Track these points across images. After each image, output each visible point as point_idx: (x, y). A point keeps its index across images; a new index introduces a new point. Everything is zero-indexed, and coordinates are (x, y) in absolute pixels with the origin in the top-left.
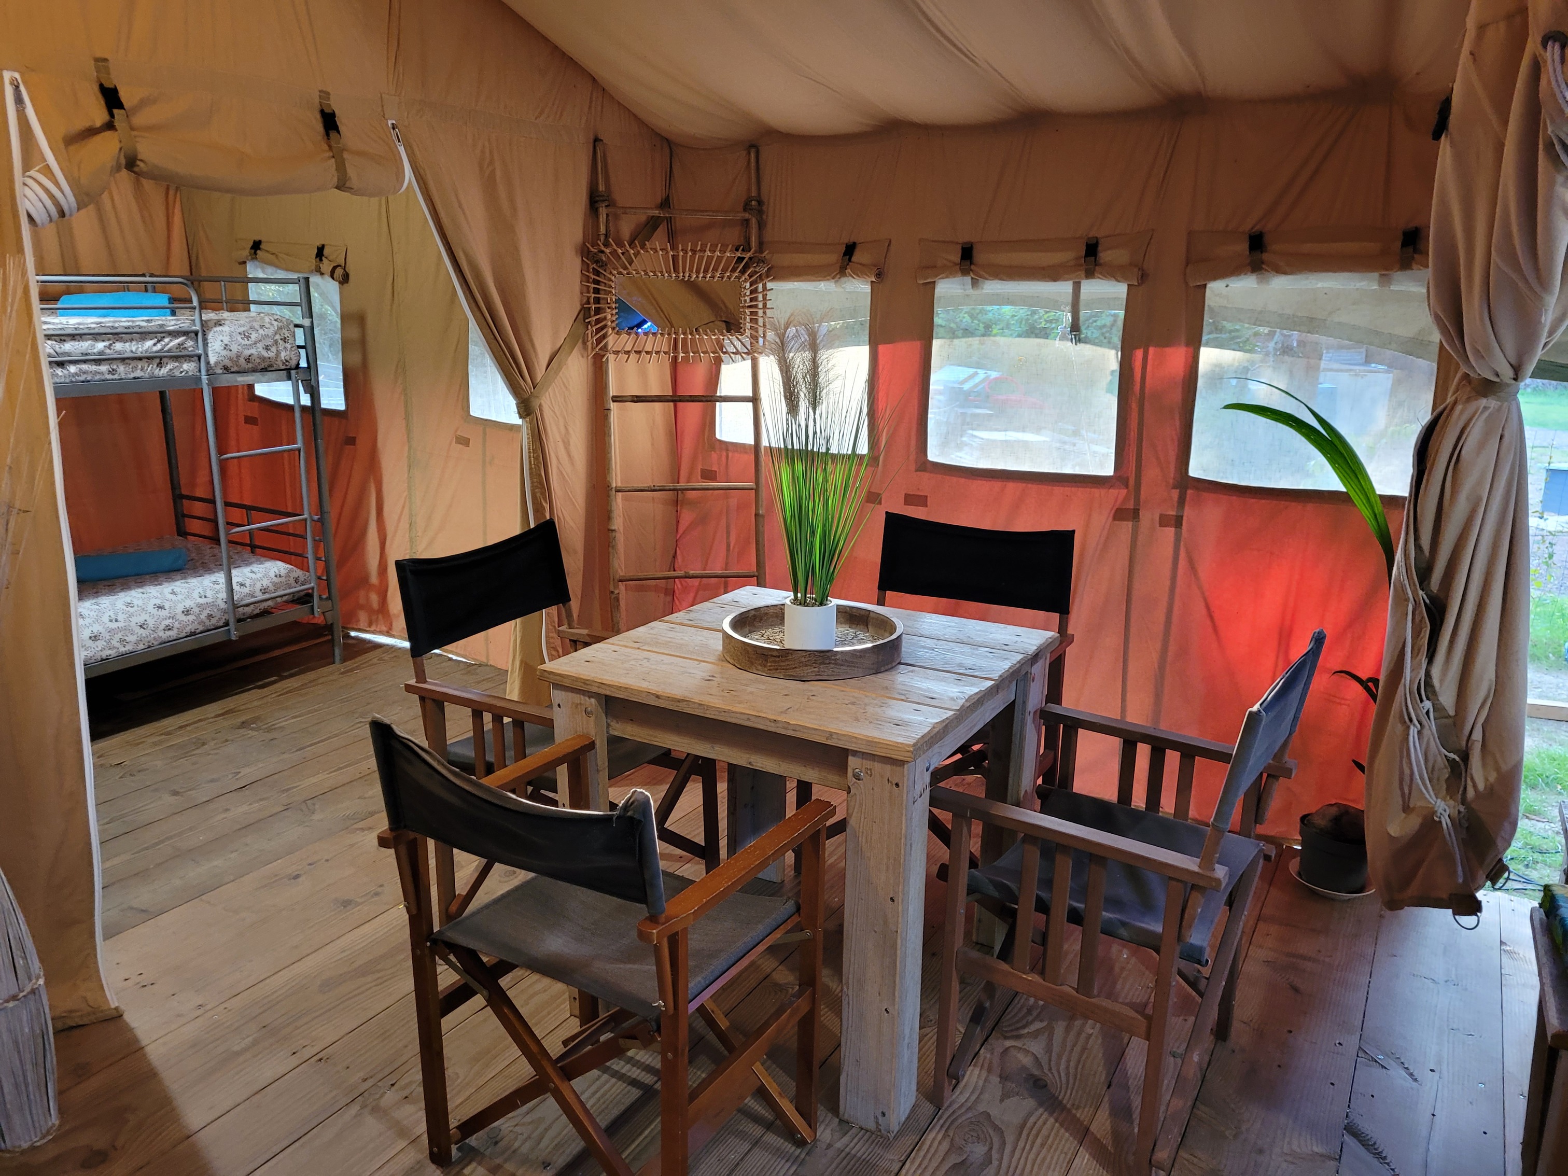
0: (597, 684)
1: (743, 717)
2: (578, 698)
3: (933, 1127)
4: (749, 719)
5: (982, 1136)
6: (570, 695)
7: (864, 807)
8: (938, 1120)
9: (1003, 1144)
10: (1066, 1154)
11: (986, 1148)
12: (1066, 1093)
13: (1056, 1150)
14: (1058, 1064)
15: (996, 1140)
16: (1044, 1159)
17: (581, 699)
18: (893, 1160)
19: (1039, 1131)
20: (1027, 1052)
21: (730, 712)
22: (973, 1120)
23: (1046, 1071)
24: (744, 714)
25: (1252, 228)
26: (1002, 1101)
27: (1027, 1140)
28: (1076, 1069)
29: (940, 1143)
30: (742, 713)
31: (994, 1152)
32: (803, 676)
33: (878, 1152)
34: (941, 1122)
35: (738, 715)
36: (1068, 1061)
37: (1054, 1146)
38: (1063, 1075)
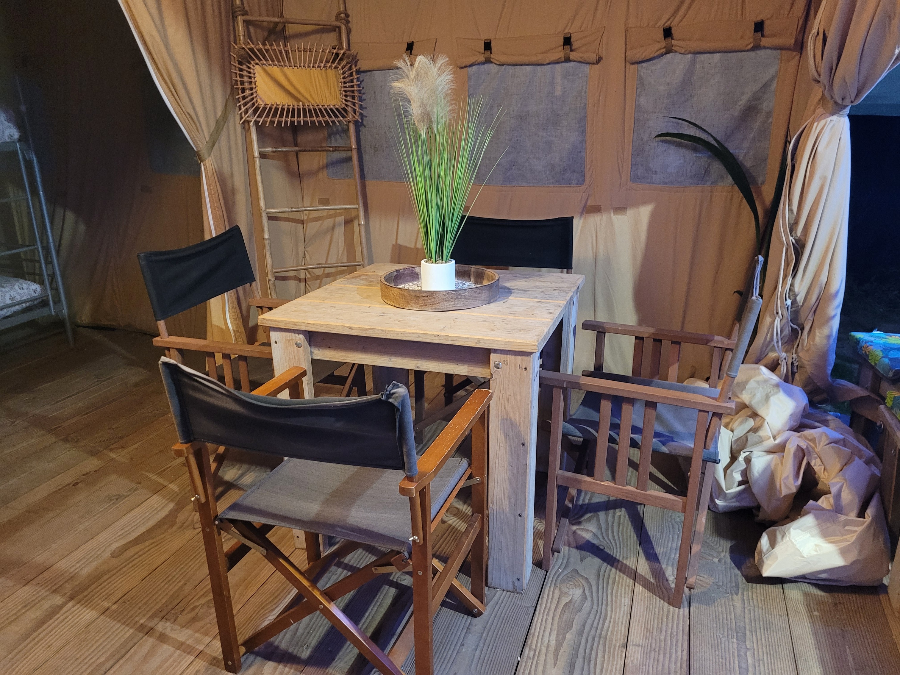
0: (304, 324)
1: (414, 335)
2: (289, 335)
3: (547, 583)
4: (419, 336)
5: (577, 584)
6: (284, 334)
7: (502, 386)
8: (548, 579)
9: (591, 587)
10: (629, 586)
11: (581, 591)
12: (617, 552)
13: (622, 586)
14: (608, 535)
15: (585, 584)
16: (617, 591)
17: (292, 336)
18: (528, 607)
19: (609, 576)
20: (587, 530)
21: (405, 333)
22: (569, 575)
23: (602, 539)
24: (416, 333)
25: (664, 24)
26: (582, 561)
27: (603, 582)
28: (619, 536)
29: (553, 592)
30: (414, 333)
31: (586, 592)
32: (445, 308)
33: (518, 603)
34: (551, 579)
35: (411, 335)
36: (613, 532)
37: (620, 583)
38: (612, 540)
